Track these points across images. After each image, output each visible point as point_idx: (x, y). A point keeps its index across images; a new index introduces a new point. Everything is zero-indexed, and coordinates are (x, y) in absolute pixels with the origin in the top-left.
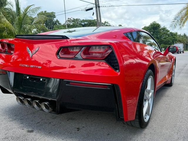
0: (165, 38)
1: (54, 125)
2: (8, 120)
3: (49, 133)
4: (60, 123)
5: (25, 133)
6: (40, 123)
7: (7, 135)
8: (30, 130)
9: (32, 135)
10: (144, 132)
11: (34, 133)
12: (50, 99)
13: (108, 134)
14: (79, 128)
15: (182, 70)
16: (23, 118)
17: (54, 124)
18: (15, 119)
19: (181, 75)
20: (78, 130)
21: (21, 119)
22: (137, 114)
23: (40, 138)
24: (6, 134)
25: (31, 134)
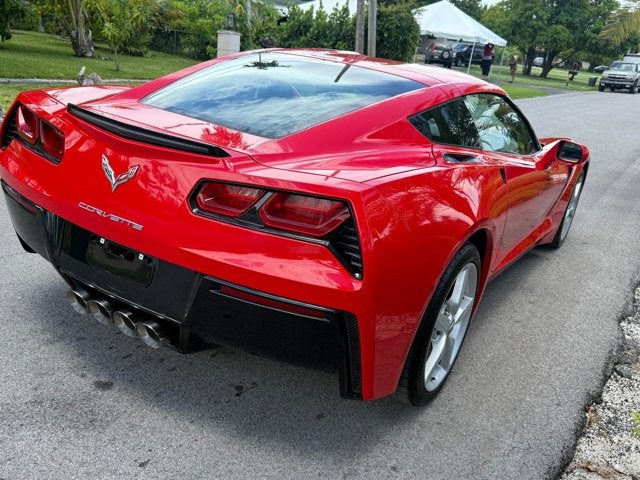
0: (597, 31)
1: (173, 370)
2: (42, 337)
3: (157, 396)
4: (191, 364)
5: (87, 389)
6: (134, 357)
7: (39, 392)
8: (103, 379)
9: (108, 398)
10: (421, 418)
11: (113, 393)
12: (161, 317)
13: (320, 416)
14: (241, 387)
15: (615, 180)
16: (82, 335)
17: (173, 365)
18: (61, 338)
19: (606, 200)
20: (237, 395)
21: (79, 339)
22: (406, 375)
23: (129, 411)
24: (35, 389)
25: (106, 393)
